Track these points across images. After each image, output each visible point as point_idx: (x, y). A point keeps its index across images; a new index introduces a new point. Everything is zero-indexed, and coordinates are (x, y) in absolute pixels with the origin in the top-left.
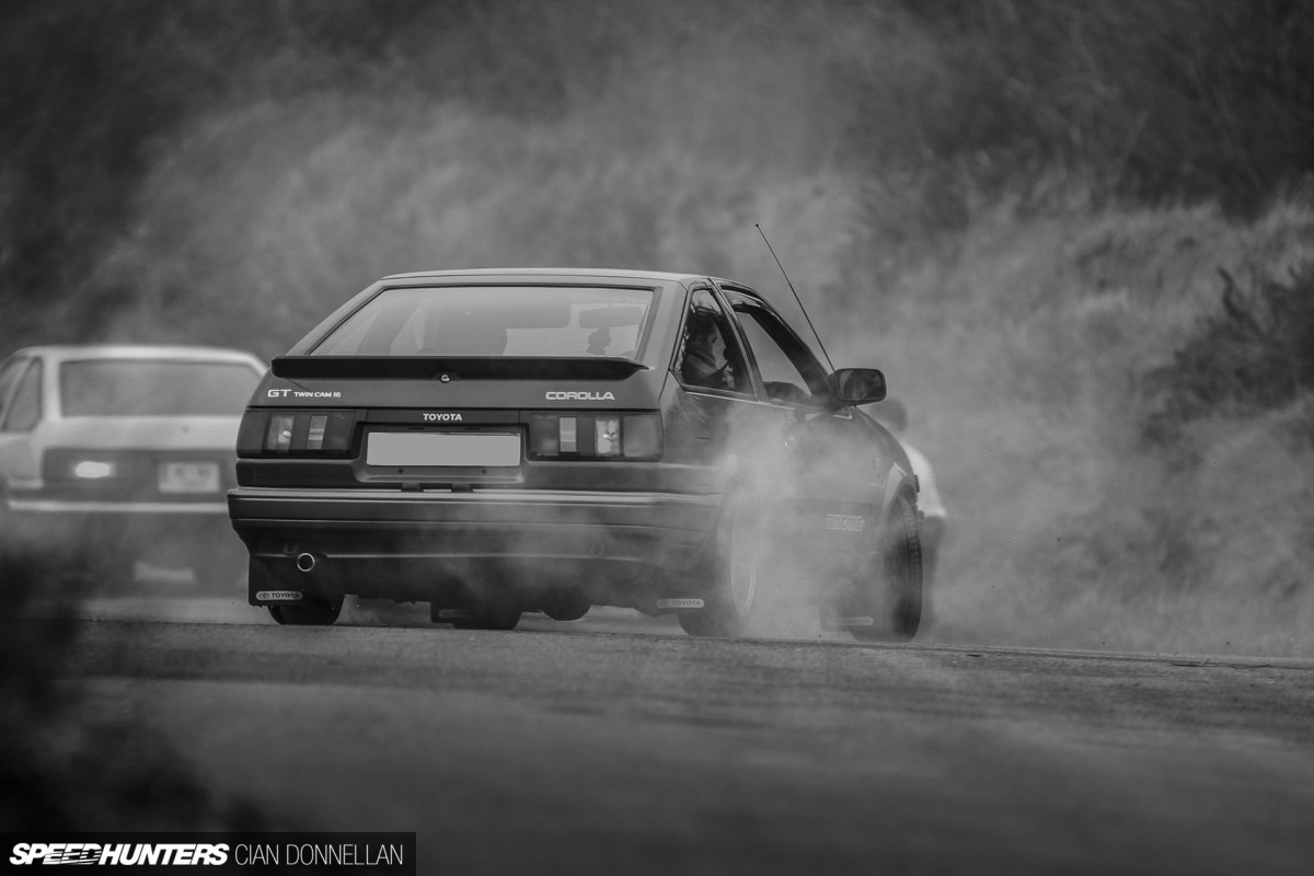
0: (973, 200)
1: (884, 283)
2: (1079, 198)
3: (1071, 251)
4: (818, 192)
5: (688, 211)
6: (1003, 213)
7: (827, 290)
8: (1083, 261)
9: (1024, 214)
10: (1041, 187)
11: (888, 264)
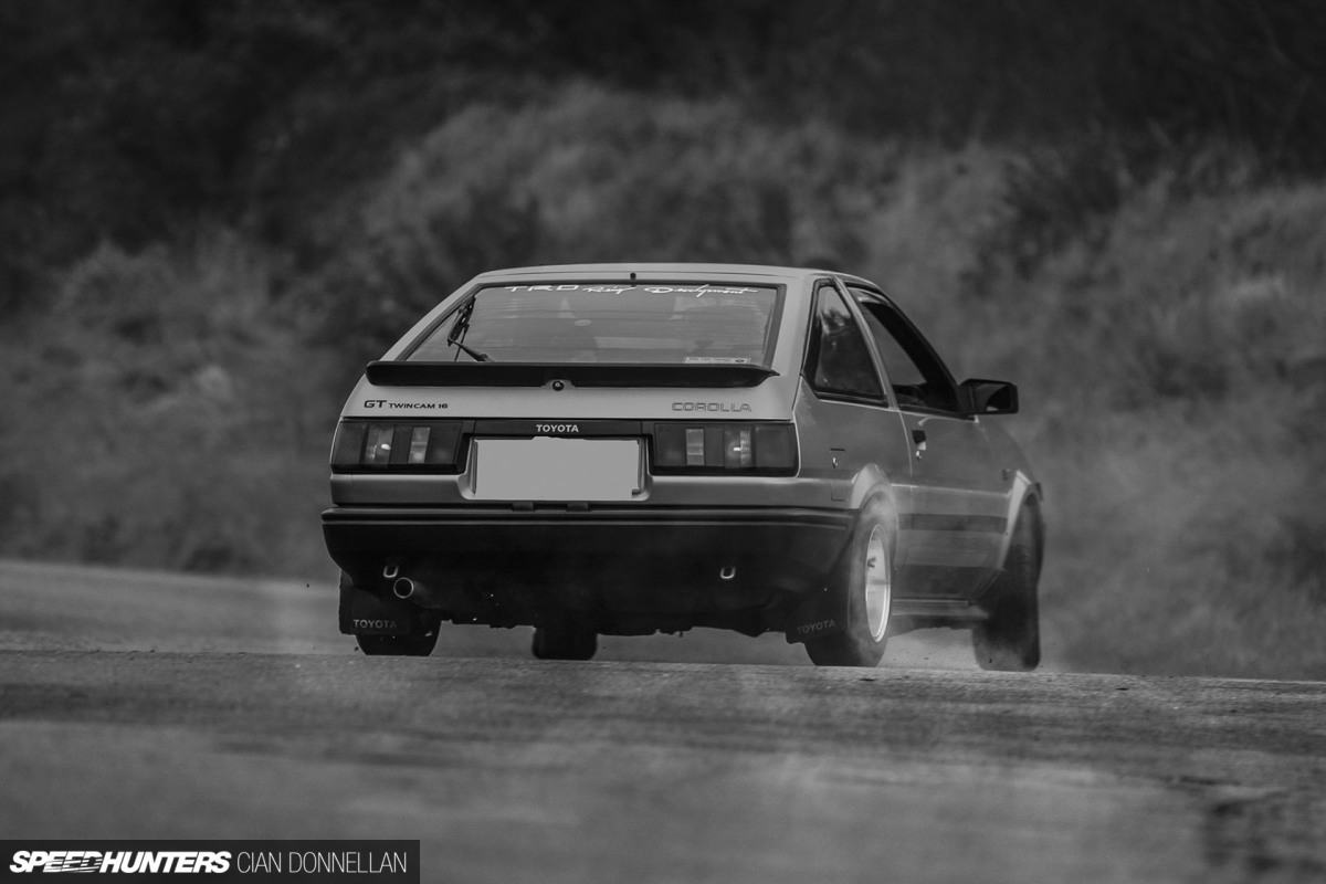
0: (1124, 178)
1: (1026, 268)
2: (1240, 174)
3: (1226, 231)
4: (962, 170)
5: (825, 192)
6: (1157, 192)
7: (965, 276)
8: (1238, 244)
9: (1181, 192)
10: (1200, 162)
11: (1030, 248)
